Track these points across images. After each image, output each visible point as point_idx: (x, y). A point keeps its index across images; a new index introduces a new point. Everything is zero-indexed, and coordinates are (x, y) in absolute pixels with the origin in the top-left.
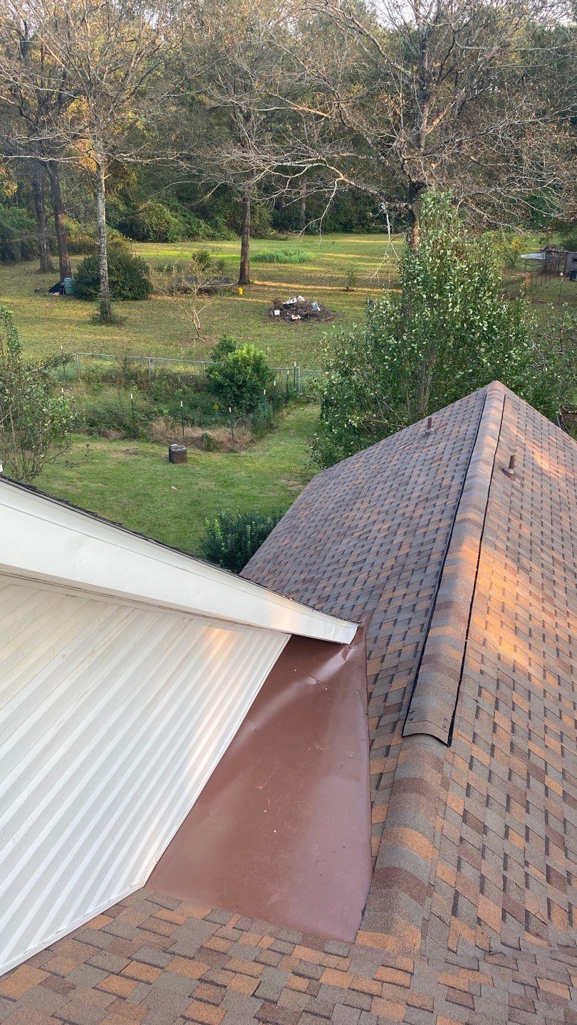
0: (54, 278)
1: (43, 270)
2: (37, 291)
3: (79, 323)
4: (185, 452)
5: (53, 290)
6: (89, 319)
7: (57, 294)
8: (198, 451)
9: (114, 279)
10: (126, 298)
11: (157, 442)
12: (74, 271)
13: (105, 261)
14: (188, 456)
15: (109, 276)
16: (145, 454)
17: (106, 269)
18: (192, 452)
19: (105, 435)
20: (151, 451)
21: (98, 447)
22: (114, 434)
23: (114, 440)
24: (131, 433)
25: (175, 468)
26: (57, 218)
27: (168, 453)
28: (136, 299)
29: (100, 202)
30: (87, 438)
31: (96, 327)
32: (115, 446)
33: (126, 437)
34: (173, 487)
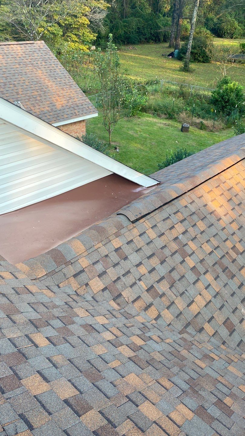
1: (170, 47)
2: (163, 55)
3: (174, 70)
4: (188, 128)
5: (169, 55)
6: (179, 69)
7: (170, 57)
8: (196, 129)
9: (195, 51)
10: (199, 61)
11: (180, 122)
12: (181, 47)
14: (190, 130)
16: (172, 126)
18: (191, 128)
19: (159, 116)
20: (176, 125)
21: (154, 120)
22: (163, 116)
23: (162, 119)
24: (170, 116)
25: (182, 134)
27: (181, 127)
28: (204, 62)
30: (152, 116)
31: (180, 73)
32: (162, 121)
33: (168, 118)
34: (176, 142)
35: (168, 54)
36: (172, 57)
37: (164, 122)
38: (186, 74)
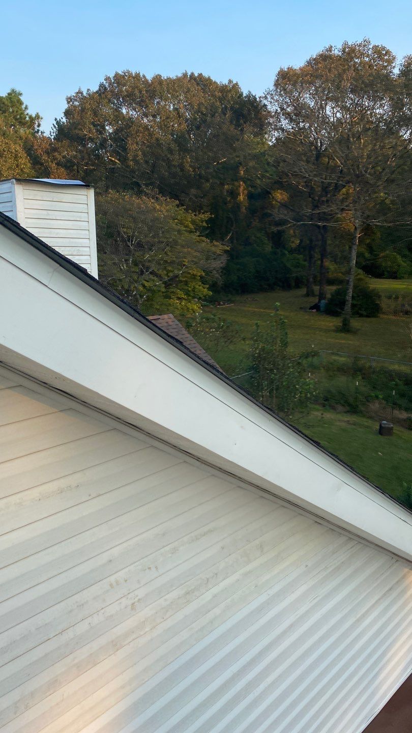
0: (314, 300)
1: (307, 295)
2: (301, 308)
3: (327, 331)
4: (391, 429)
5: (312, 308)
6: (333, 328)
7: (314, 310)
8: (402, 429)
9: (355, 302)
10: (361, 316)
11: (371, 418)
12: (329, 296)
13: (351, 291)
14: (394, 431)
15: (352, 300)
16: (361, 426)
17: (351, 295)
18: (397, 429)
19: (333, 408)
20: (366, 424)
21: (328, 416)
22: (340, 408)
23: (339, 413)
24: (353, 409)
25: (382, 439)
26: (322, 262)
27: (378, 427)
28: (367, 316)
29: (353, 251)
30: (321, 408)
31: (338, 334)
32: (339, 417)
33: (348, 412)
34: (380, 453)
35: (309, 306)
36: (317, 311)
37: (346, 419)
38: (348, 336)
